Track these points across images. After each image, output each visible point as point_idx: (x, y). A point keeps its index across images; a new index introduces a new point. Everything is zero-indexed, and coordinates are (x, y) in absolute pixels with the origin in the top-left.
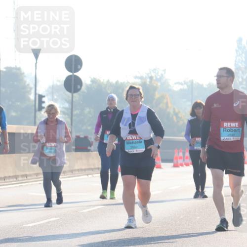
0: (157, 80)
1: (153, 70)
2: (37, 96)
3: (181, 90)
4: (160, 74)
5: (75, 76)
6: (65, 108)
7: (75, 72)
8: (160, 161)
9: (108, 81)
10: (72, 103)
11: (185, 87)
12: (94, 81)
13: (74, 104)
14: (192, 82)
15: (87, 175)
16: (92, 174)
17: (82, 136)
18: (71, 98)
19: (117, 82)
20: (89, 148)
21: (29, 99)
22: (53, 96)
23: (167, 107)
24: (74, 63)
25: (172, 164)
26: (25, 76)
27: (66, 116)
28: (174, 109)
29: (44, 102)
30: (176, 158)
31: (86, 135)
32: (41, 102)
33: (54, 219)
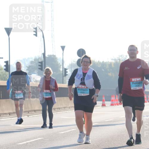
1: (120, 56)
2: (64, 69)
9: (99, 61)
19: (103, 62)
21: (60, 71)
22: (71, 69)
26: (58, 59)
29: (67, 72)
32: (66, 72)
33: (74, 130)
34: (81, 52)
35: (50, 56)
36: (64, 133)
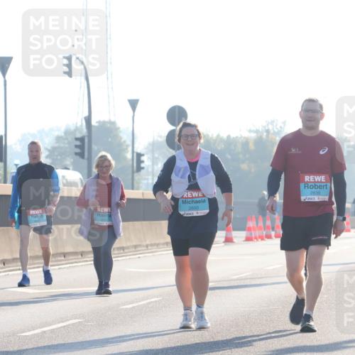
1: (270, 123)
2: (135, 155)
4: (278, 127)
9: (218, 136)
19: (229, 137)
21: (125, 158)
22: (153, 155)
24: (177, 115)
26: (121, 132)
29: (143, 162)
32: (139, 162)
33: (156, 299)
34: (177, 113)
35: (102, 124)
36: (134, 307)
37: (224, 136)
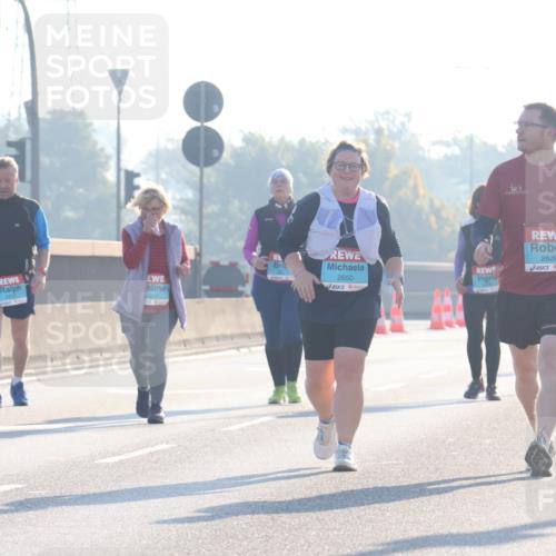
0: (393, 136)
1: (382, 115)
2: (122, 174)
3: (446, 157)
4: (397, 122)
5: (207, 129)
6: (187, 201)
7: (207, 120)
8: (402, 317)
9: (282, 139)
10: (201, 189)
11: (456, 151)
12: (250, 140)
13: (205, 190)
14: (471, 139)
15: (238, 348)
16: (248, 347)
17: (224, 263)
18: (198, 179)
19: (302, 142)
20: (240, 288)
21: (104, 181)
22: (158, 175)
23: (417, 196)
24: (203, 100)
25: (428, 323)
26: (95, 131)
27: (189, 218)
28: (431, 200)
29: (137, 187)
30: (438, 310)
31: (233, 260)
32: (131, 188)
33: (164, 446)
34: (203, 95)
35: (59, 115)
36: (121, 462)
37: (294, 139)
